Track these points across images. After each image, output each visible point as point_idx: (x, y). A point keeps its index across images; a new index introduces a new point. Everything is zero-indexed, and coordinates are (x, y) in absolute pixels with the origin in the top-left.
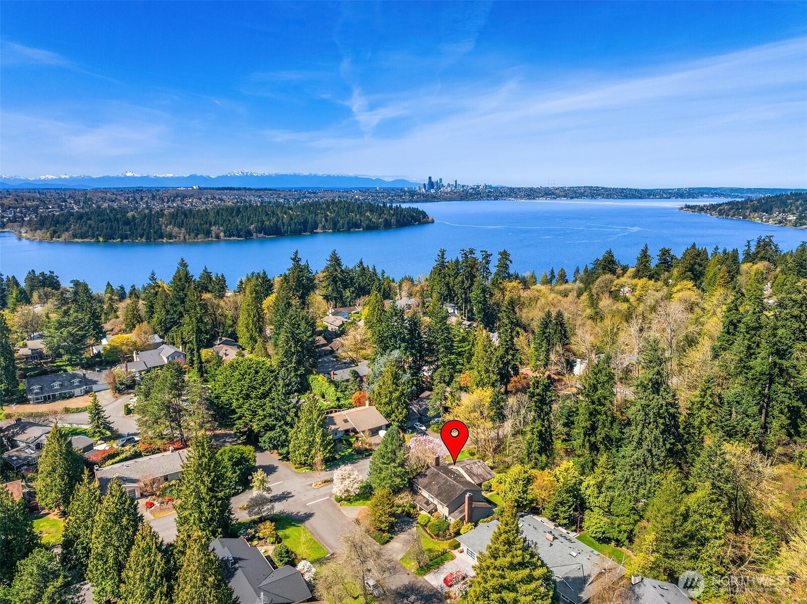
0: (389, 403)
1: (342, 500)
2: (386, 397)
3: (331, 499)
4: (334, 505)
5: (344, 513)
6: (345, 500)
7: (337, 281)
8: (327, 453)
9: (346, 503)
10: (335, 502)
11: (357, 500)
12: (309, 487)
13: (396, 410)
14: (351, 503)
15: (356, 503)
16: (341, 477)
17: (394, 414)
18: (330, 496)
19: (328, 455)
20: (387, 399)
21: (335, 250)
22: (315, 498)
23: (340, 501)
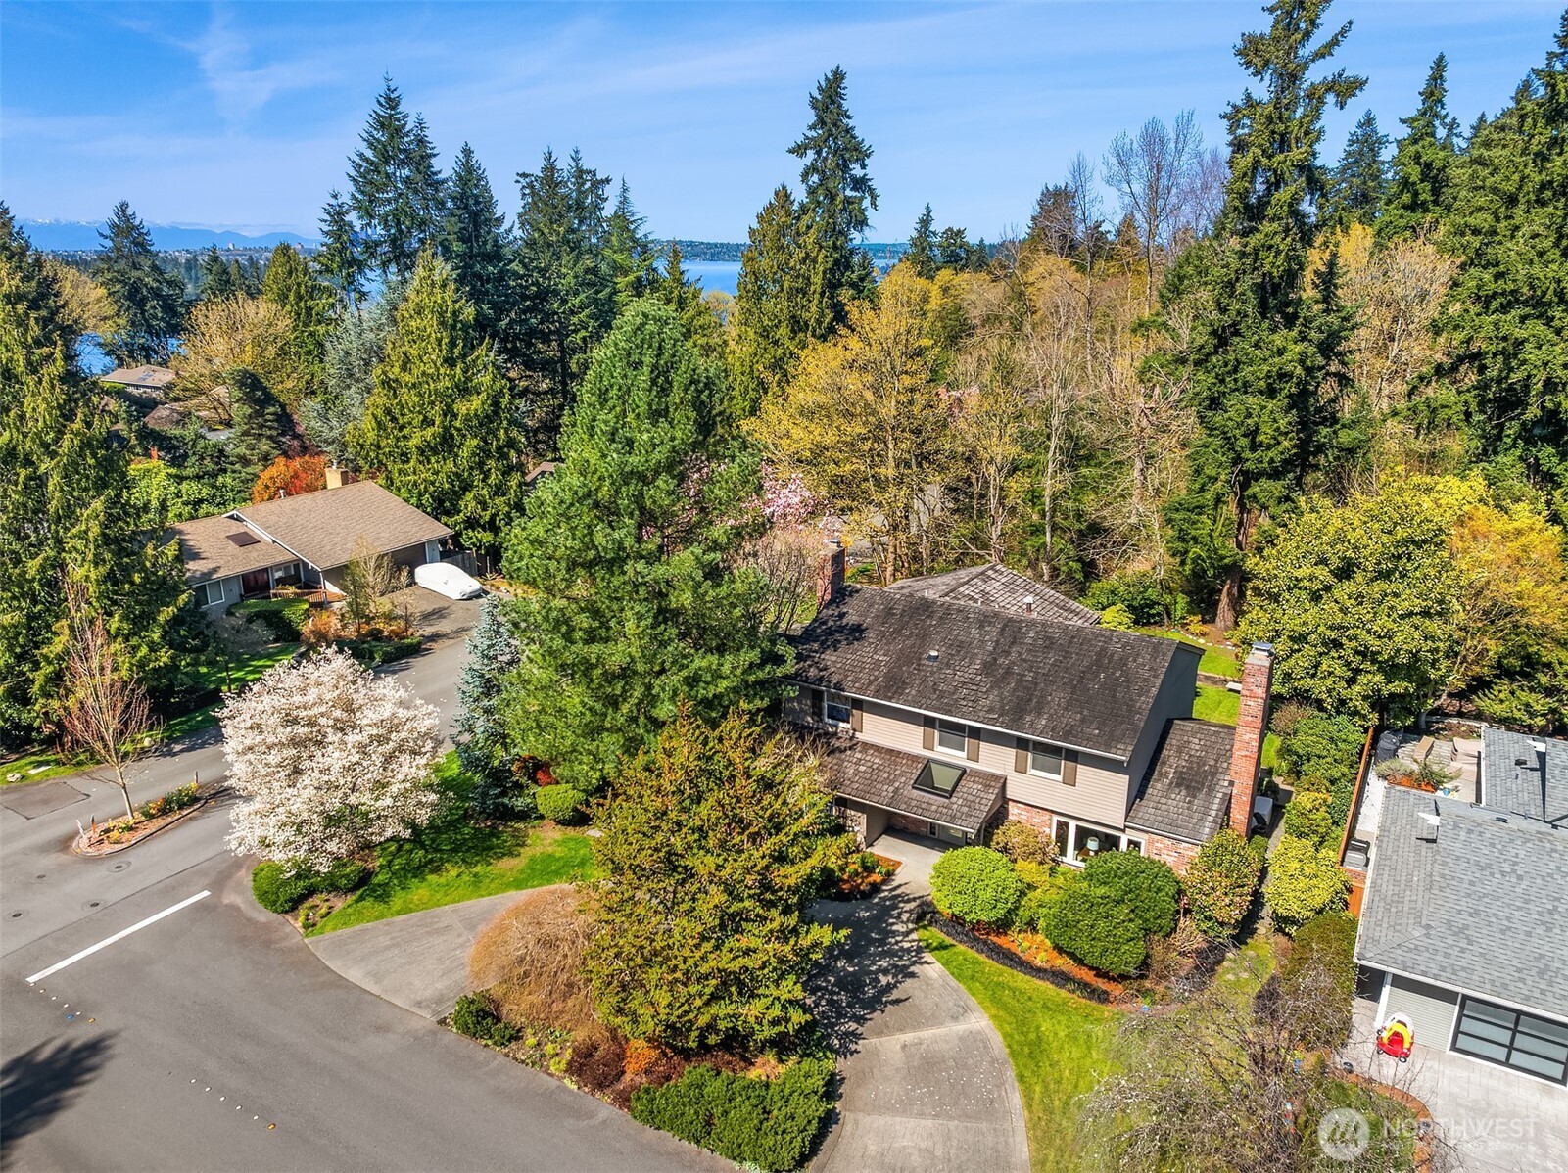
0: (447, 443)
1: (311, 892)
2: (427, 422)
3: (230, 898)
4: (265, 939)
5: (354, 975)
6: (332, 886)
7: (144, 300)
8: (153, 648)
9: (340, 903)
10: (264, 915)
11: (418, 871)
12: (55, 859)
13: (477, 476)
14: (383, 895)
15: (419, 891)
16: (284, 734)
17: (469, 496)
18: (219, 884)
19: (164, 657)
20: (429, 432)
21: (124, 207)
22: (100, 916)
23: (294, 903)
